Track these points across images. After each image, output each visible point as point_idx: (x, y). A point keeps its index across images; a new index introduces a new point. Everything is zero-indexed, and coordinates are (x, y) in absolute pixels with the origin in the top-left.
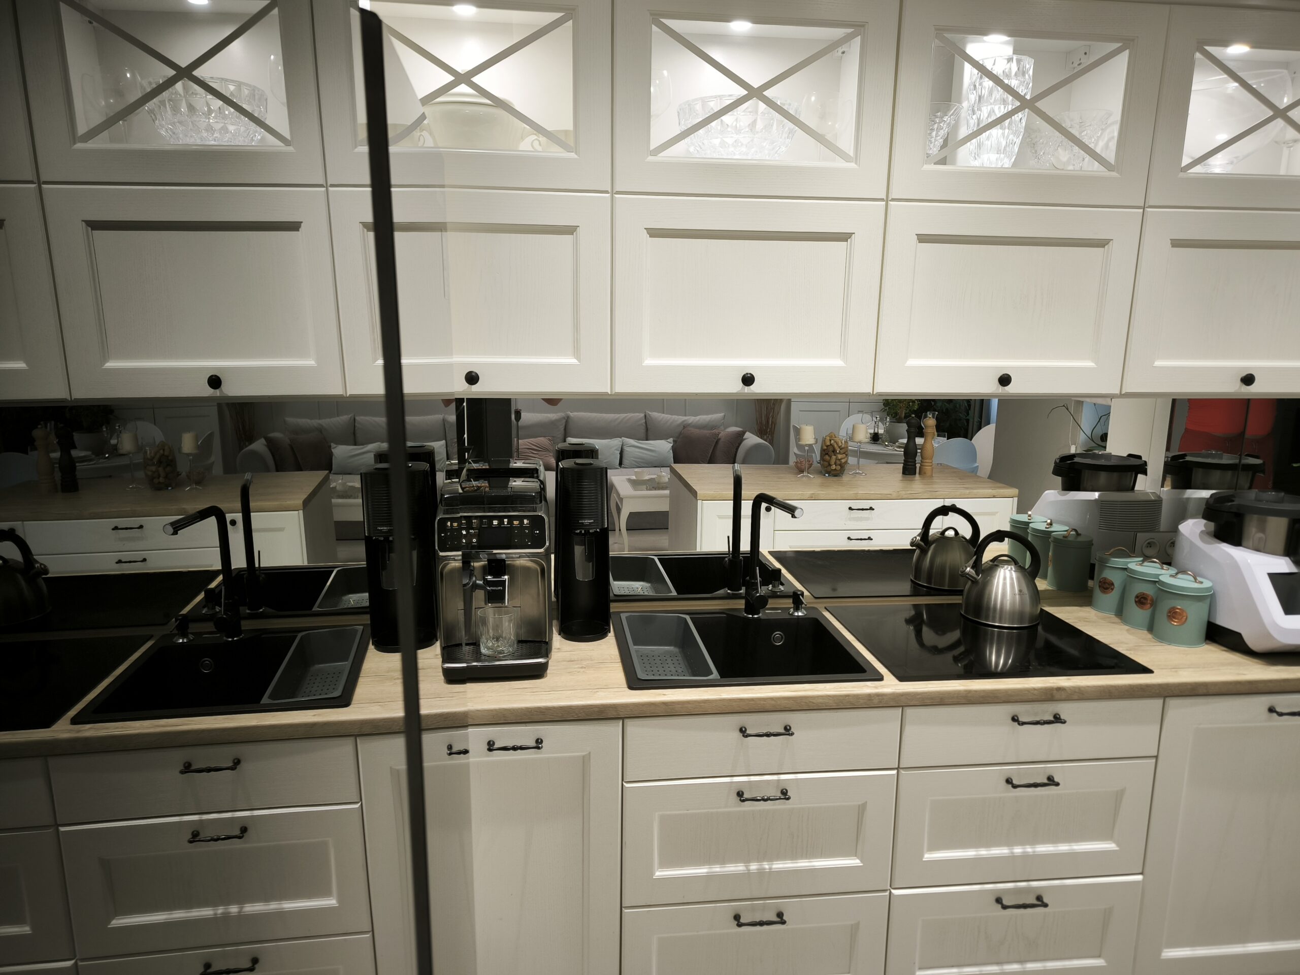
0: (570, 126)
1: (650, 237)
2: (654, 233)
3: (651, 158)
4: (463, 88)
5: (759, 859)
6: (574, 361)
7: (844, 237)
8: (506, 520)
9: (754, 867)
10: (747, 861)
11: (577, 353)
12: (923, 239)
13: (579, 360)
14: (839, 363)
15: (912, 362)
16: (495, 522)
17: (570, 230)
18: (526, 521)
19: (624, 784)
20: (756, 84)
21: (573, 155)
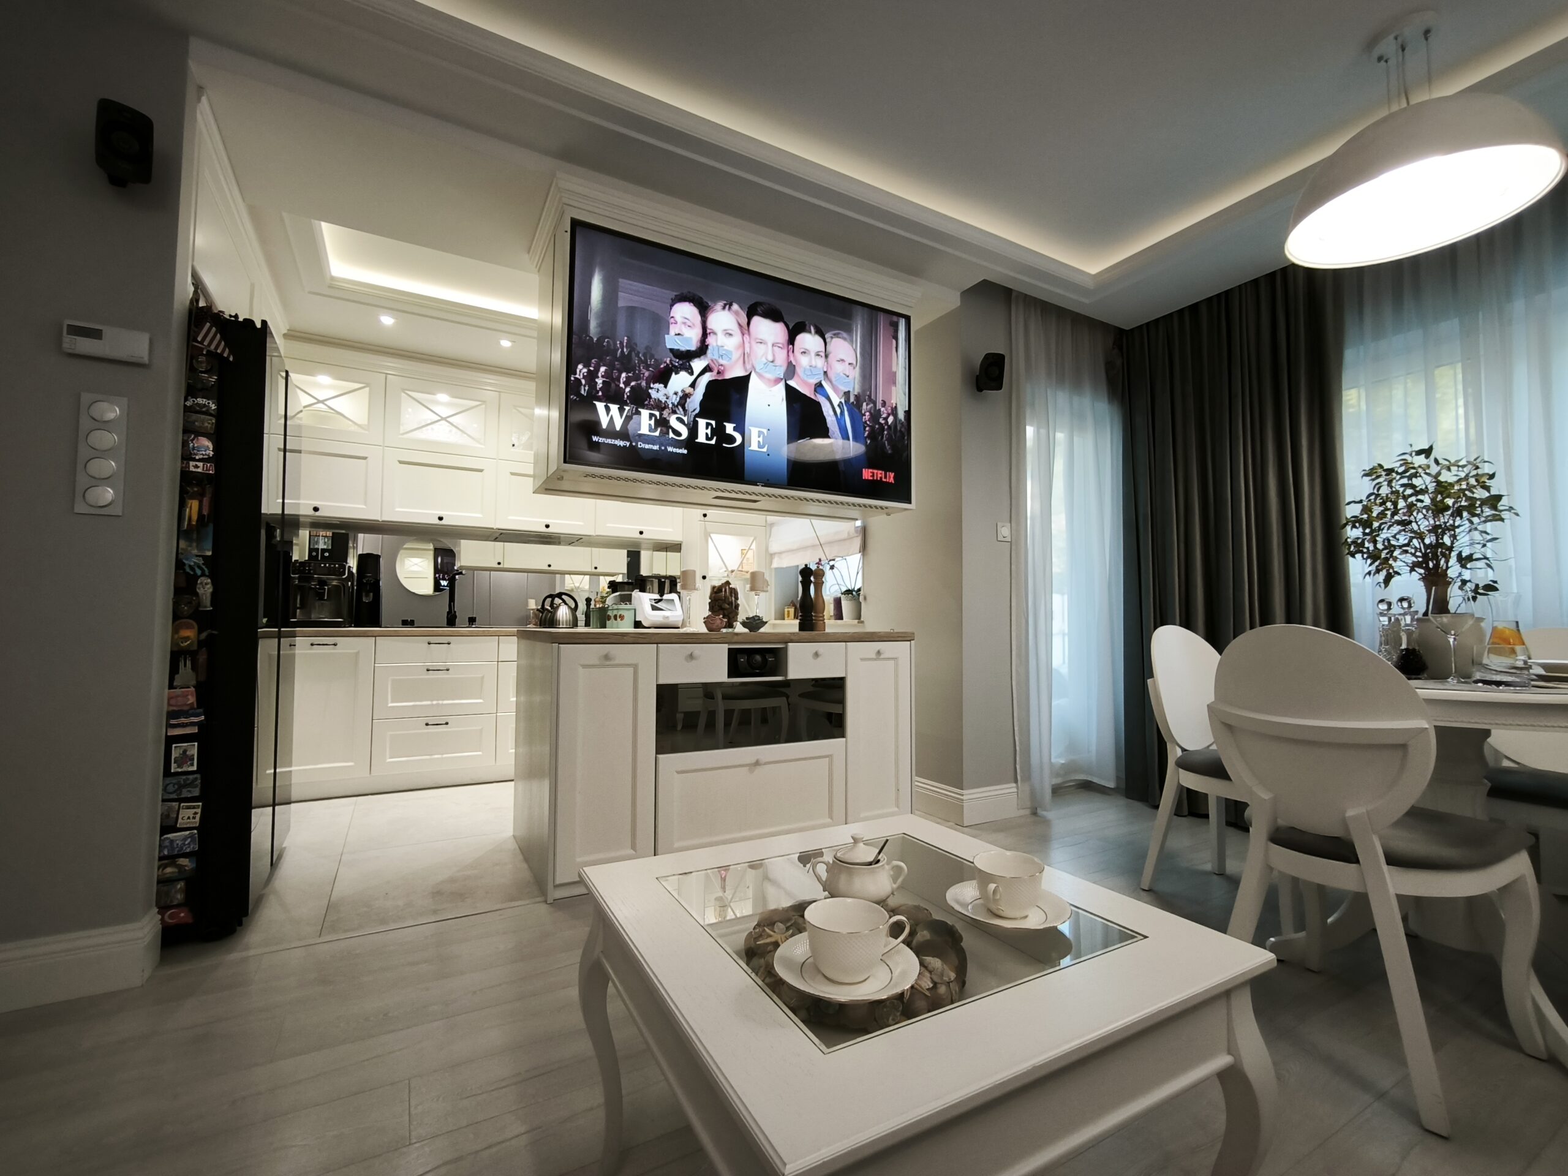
0: (366, 423)
1: (400, 463)
2: (401, 462)
3: (400, 436)
4: (320, 405)
5: (438, 700)
6: (364, 507)
7: (481, 471)
8: (327, 565)
9: (435, 702)
10: (432, 701)
11: (365, 503)
12: (512, 474)
13: (366, 505)
14: (480, 515)
15: (510, 518)
16: (322, 565)
17: (365, 458)
18: (337, 566)
19: (376, 665)
20: (444, 416)
21: (367, 432)
